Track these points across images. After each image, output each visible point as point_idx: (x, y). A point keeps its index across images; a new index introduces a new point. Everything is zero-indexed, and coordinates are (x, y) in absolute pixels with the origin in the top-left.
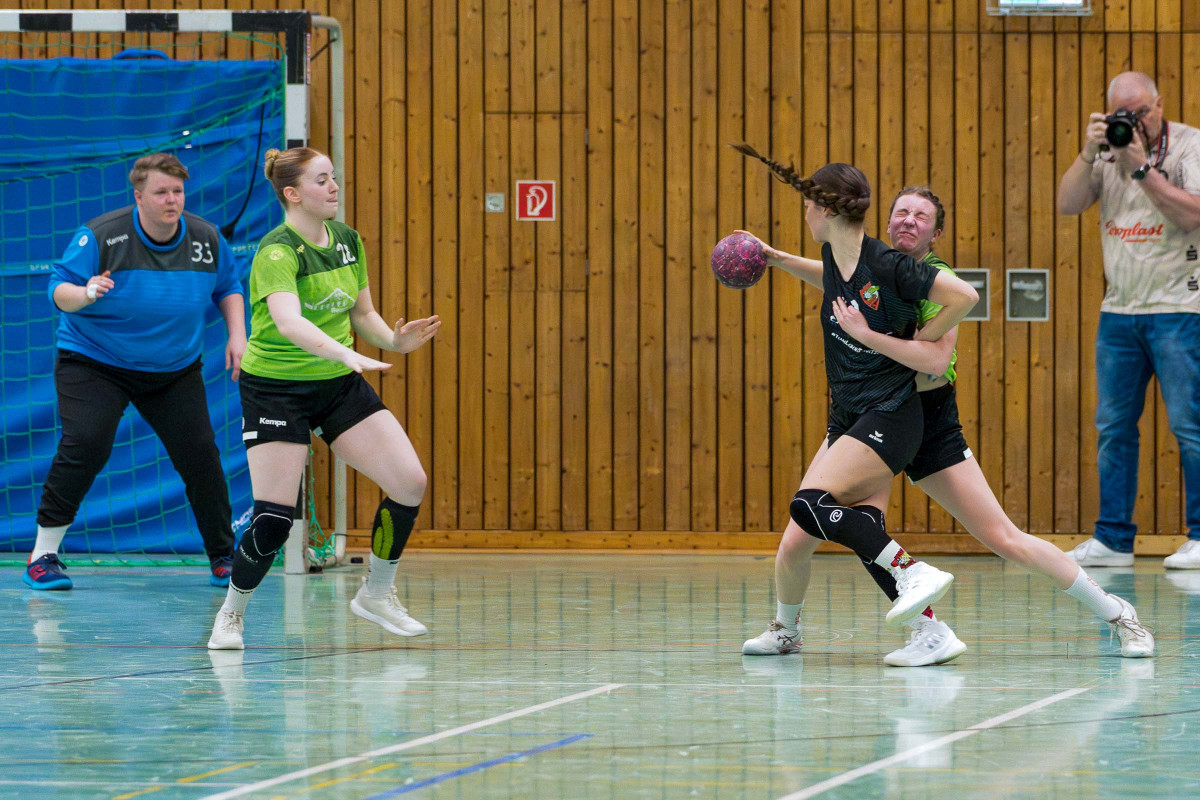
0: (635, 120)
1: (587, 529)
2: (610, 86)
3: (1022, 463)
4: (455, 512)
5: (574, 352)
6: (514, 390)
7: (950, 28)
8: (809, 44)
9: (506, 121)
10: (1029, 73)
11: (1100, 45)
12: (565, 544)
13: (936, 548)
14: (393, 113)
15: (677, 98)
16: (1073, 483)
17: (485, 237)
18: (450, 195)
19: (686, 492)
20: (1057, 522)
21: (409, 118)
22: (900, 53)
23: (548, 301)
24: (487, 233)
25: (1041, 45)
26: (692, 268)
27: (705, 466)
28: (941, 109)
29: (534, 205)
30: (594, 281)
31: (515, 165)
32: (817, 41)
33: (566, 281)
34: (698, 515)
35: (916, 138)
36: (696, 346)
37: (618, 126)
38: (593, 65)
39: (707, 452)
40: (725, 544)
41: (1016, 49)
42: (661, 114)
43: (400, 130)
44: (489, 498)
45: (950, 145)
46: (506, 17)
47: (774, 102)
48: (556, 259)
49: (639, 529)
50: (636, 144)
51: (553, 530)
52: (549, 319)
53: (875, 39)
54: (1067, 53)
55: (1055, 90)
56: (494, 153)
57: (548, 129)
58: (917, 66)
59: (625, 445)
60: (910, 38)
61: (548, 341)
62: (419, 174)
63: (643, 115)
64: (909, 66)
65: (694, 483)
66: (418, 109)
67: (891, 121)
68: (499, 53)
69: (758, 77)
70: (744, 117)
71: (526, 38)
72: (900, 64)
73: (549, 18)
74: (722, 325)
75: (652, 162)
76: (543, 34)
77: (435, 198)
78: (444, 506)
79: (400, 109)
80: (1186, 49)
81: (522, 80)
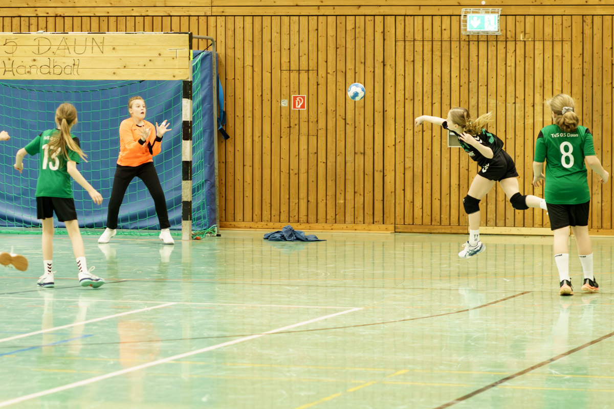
0: (335, 73)
1: (317, 222)
2: (326, 60)
4: (270, 216)
5: (312, 158)
6: (291, 171)
7: (449, 40)
8: (398, 45)
9: (289, 73)
10: (478, 56)
11: (504, 46)
12: (309, 228)
13: (443, 231)
14: (248, 70)
15: (350, 65)
16: (493, 207)
17: (281, 115)
18: (269, 100)
19: (353, 209)
20: (488, 222)
21: (254, 72)
22: (431, 49)
23: (303, 139)
24: (282, 114)
25: (483, 45)
26: (355, 127)
27: (360, 199)
28: (446, 70)
29: (299, 104)
30: (320, 132)
31: (292, 89)
32: (400, 44)
33: (310, 132)
34: (357, 218)
35: (437, 80)
36: (356, 156)
37: (329, 75)
38: (320, 53)
39: (360, 195)
40: (367, 229)
41: (473, 47)
42: (344, 71)
43: (251, 77)
44: (282, 211)
45: (449, 82)
46: (289, 35)
47: (385, 67)
48: (307, 123)
49: (336, 223)
50: (335, 82)
51: (304, 223)
52: (303, 146)
53: (422, 43)
54: (492, 49)
55: (488, 62)
56: (285, 84)
57: (304, 75)
58: (437, 53)
59: (331, 192)
60: (434, 43)
61: (303, 154)
62: (258, 92)
63: (337, 71)
64: (434, 53)
65: (356, 206)
66: (257, 69)
67: (427, 73)
68: (286, 48)
69: (379, 58)
70: (374, 72)
71: (296, 43)
72: (431, 53)
73: (304, 36)
74: (366, 148)
75: (341, 88)
76: (302, 41)
77: (263, 101)
78: (266, 213)
79: (251, 68)
80: (536, 47)
81: (294, 58)
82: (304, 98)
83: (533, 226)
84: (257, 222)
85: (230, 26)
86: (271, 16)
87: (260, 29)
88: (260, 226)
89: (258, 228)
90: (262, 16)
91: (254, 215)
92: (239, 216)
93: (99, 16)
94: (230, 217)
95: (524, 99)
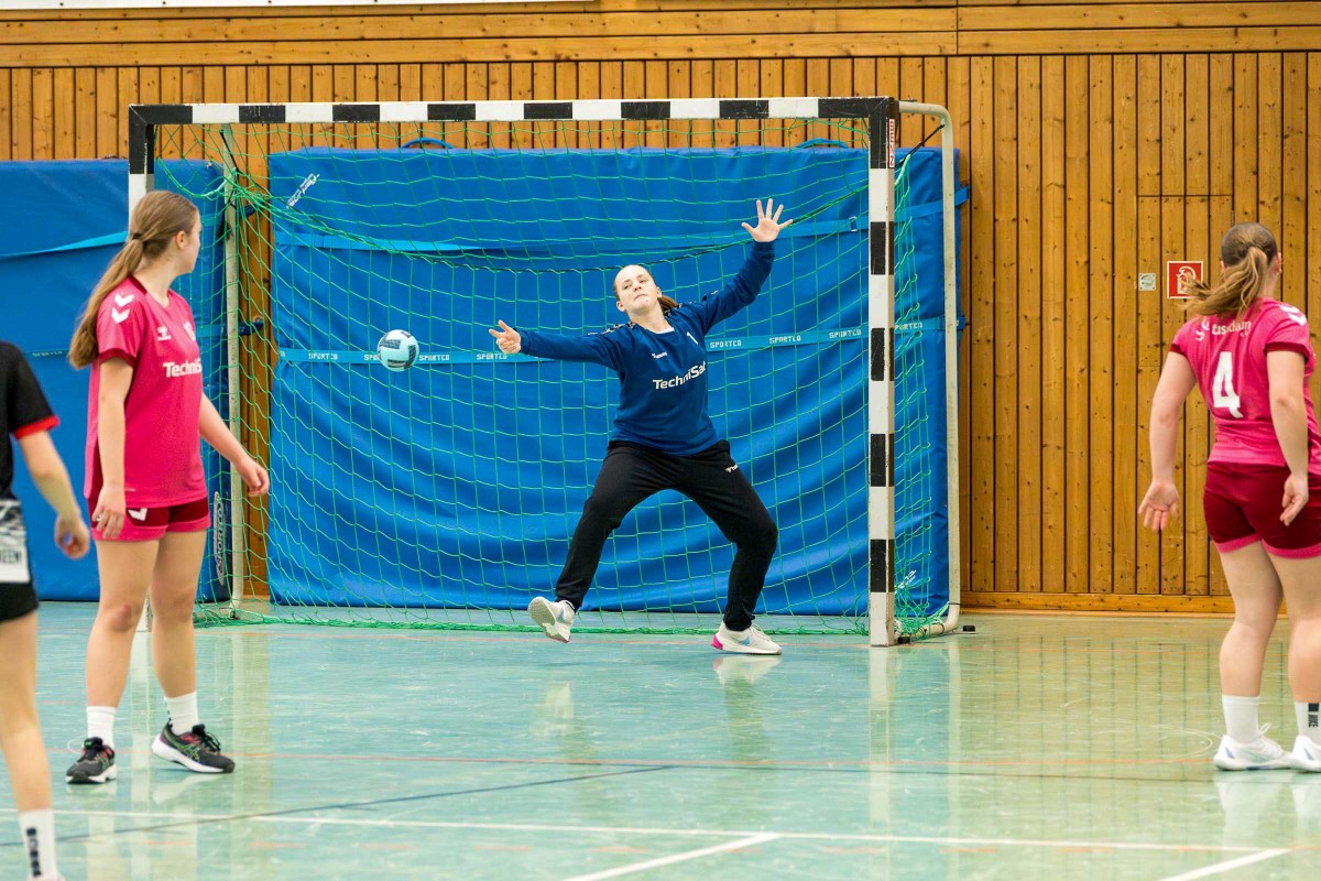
2: (1255, 170)
4: (1110, 577)
9: (1158, 202)
12: (1212, 608)
14: (1053, 196)
17: (1138, 314)
18: (1106, 275)
21: (1068, 202)
24: (1140, 311)
31: (1166, 246)
38: (1238, 150)
43: (1059, 213)
44: (1141, 564)
46: (1158, 104)
51: (1200, 595)
56: (1147, 233)
57: (1197, 210)
61: (1197, 415)
62: (1077, 254)
66: (1077, 193)
68: (1151, 139)
71: (1176, 123)
73: (1197, 105)
76: (1192, 120)
77: (1092, 277)
78: (1100, 570)
79: (1059, 192)
81: (1173, 164)
82: (1197, 267)
84: (1076, 595)
85: (1006, 82)
86: (1113, 54)
87: (1082, 91)
88: (1084, 604)
89: (1079, 608)
90: (1089, 54)
91: (1070, 576)
92: (1030, 575)
93: (668, 60)
94: (1006, 578)
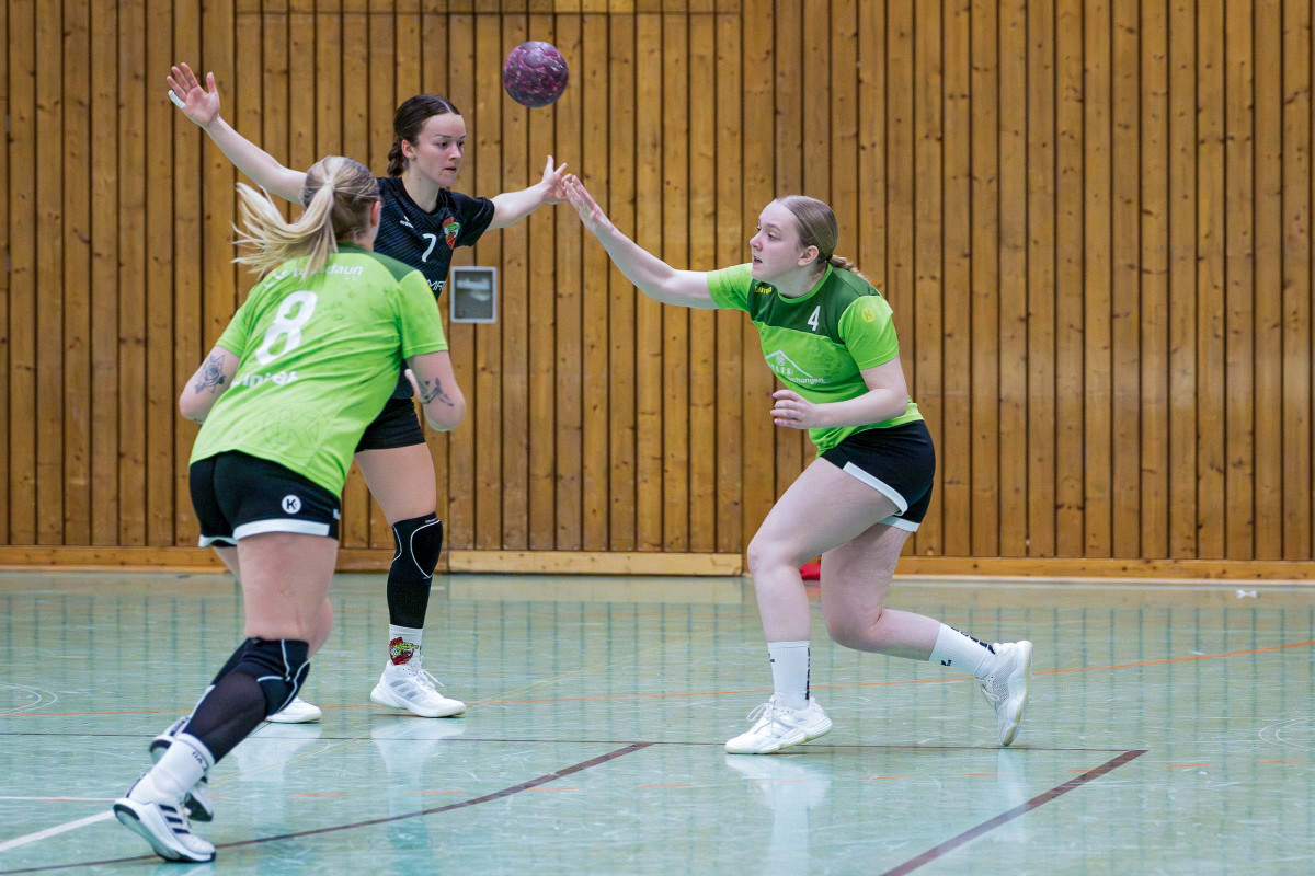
0: (59, 107)
1: (9, 543)
3: (468, 475)
7: (390, 9)
8: (242, 26)
10: (474, 57)
11: (549, 27)
15: (103, 84)
16: (521, 495)
19: (113, 505)
20: (506, 539)
22: (338, 35)
25: (487, 28)
26: (119, 265)
27: (133, 476)
28: (381, 96)
30: (15, 278)
32: (249, 22)
34: (126, 529)
35: (355, 126)
36: (123, 349)
37: (40, 112)
39: (136, 461)
40: (154, 560)
41: (460, 30)
42: (86, 101)
49: (64, 543)
50: (60, 132)
53: (311, 21)
54: (515, 35)
58: (356, 50)
59: (48, 454)
60: (348, 19)
63: (67, 103)
64: (347, 50)
65: (122, 495)
67: (328, 108)
72: (337, 47)
74: (151, 325)
75: (76, 152)
80: (641, 32)
83: (635, 550)
95: (608, 182)
